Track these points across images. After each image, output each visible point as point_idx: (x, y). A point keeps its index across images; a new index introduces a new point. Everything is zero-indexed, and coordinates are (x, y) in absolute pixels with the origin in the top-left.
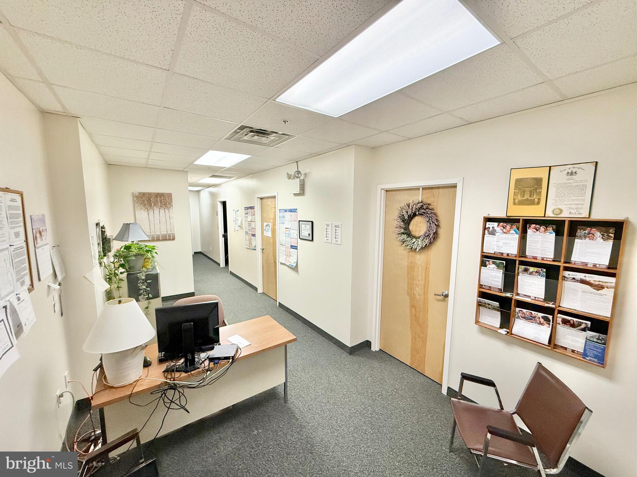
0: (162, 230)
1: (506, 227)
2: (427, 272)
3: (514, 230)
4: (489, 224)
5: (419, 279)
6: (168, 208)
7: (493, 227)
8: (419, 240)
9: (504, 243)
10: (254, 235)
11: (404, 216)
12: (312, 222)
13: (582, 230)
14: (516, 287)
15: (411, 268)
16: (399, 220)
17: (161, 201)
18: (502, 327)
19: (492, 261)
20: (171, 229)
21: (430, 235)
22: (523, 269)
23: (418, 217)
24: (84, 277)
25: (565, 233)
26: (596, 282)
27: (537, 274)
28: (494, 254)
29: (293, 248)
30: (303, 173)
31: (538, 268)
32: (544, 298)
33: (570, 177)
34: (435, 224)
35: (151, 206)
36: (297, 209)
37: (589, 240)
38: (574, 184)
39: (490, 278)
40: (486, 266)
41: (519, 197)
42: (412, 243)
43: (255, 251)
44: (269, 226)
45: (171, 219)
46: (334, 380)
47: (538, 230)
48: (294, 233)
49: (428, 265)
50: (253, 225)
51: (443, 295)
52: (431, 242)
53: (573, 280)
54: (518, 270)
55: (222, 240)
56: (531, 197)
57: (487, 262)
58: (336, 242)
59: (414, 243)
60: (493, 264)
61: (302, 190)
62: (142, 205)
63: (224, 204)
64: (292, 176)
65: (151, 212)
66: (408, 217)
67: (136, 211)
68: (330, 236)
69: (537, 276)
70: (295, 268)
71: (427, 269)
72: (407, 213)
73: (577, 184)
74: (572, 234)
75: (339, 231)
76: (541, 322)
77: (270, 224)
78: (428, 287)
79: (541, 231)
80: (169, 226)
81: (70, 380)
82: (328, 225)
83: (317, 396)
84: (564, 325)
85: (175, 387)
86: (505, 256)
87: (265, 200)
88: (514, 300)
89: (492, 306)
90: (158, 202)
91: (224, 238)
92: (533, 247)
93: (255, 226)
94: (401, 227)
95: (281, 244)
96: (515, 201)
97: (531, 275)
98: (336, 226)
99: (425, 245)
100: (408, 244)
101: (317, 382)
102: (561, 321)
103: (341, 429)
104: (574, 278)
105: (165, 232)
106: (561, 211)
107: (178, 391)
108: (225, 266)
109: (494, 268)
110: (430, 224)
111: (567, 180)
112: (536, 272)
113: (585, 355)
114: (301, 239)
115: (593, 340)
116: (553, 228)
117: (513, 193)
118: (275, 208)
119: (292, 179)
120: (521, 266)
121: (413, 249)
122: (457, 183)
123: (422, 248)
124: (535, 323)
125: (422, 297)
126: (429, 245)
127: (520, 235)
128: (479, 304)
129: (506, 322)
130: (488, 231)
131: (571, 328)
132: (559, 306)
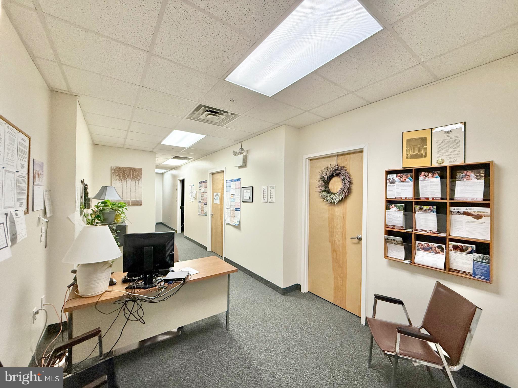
0: (131, 197)
1: (403, 177)
2: (344, 221)
3: (409, 179)
4: (390, 176)
5: (338, 227)
6: (138, 180)
7: (393, 178)
8: (337, 195)
9: (402, 189)
10: (205, 204)
11: (324, 177)
12: (252, 187)
13: (460, 174)
14: (415, 223)
15: (331, 219)
16: (320, 181)
17: (133, 174)
18: (406, 259)
19: (394, 205)
20: (139, 196)
21: (345, 189)
22: (419, 208)
23: (335, 178)
24: (68, 218)
25: (447, 177)
26: (476, 213)
27: (429, 211)
28: (395, 199)
29: (237, 210)
30: (245, 150)
31: (430, 206)
32: (437, 231)
33: (447, 135)
34: (348, 181)
35: (125, 177)
36: (240, 179)
37: (466, 181)
38: (451, 140)
39: (393, 219)
40: (389, 209)
41: (410, 153)
42: (331, 198)
43: (206, 216)
44: (218, 195)
45: (140, 189)
46: (269, 314)
47: (427, 176)
48: (238, 198)
49: (345, 215)
50: (205, 195)
51: (357, 238)
52: (346, 195)
53: (458, 213)
54: (415, 209)
55: (179, 211)
56: (419, 152)
57: (390, 206)
58: (271, 201)
59: (333, 198)
60: (395, 207)
61: (245, 163)
62: (118, 176)
63: (183, 181)
64: (237, 153)
65: (124, 183)
66: (327, 178)
67: (112, 181)
68: (266, 196)
69: (430, 213)
70: (238, 227)
71: (344, 219)
72: (327, 175)
73: (453, 139)
74: (453, 177)
75: (273, 191)
76: (437, 251)
77: (219, 193)
78: (345, 233)
79: (429, 177)
80: (137, 194)
81: (46, 303)
82: (264, 188)
83: (254, 325)
84: (455, 251)
85: (134, 299)
86: (404, 199)
87: (215, 175)
88: (414, 234)
89: (396, 241)
90: (131, 175)
91: (181, 209)
92: (424, 190)
93: (207, 196)
94: (322, 187)
95: (227, 208)
96: (407, 156)
97: (426, 212)
98: (271, 188)
99: (341, 198)
100: (328, 199)
101: (255, 315)
102: (453, 247)
103: (275, 350)
104: (458, 212)
105: (134, 199)
106: (443, 161)
107: (137, 304)
108: (180, 233)
109: (396, 210)
110: (345, 181)
111: (445, 137)
112: (429, 209)
113: (474, 274)
114: (243, 202)
115: (479, 261)
116: (438, 173)
117: (406, 150)
118: (223, 180)
119: (237, 155)
120: (417, 206)
121: (332, 203)
122: (363, 148)
123: (339, 201)
124: (432, 253)
125: (341, 242)
126: (344, 198)
127: (414, 181)
128: (387, 241)
129: (409, 254)
130: (390, 181)
131: (461, 252)
132: (450, 236)
